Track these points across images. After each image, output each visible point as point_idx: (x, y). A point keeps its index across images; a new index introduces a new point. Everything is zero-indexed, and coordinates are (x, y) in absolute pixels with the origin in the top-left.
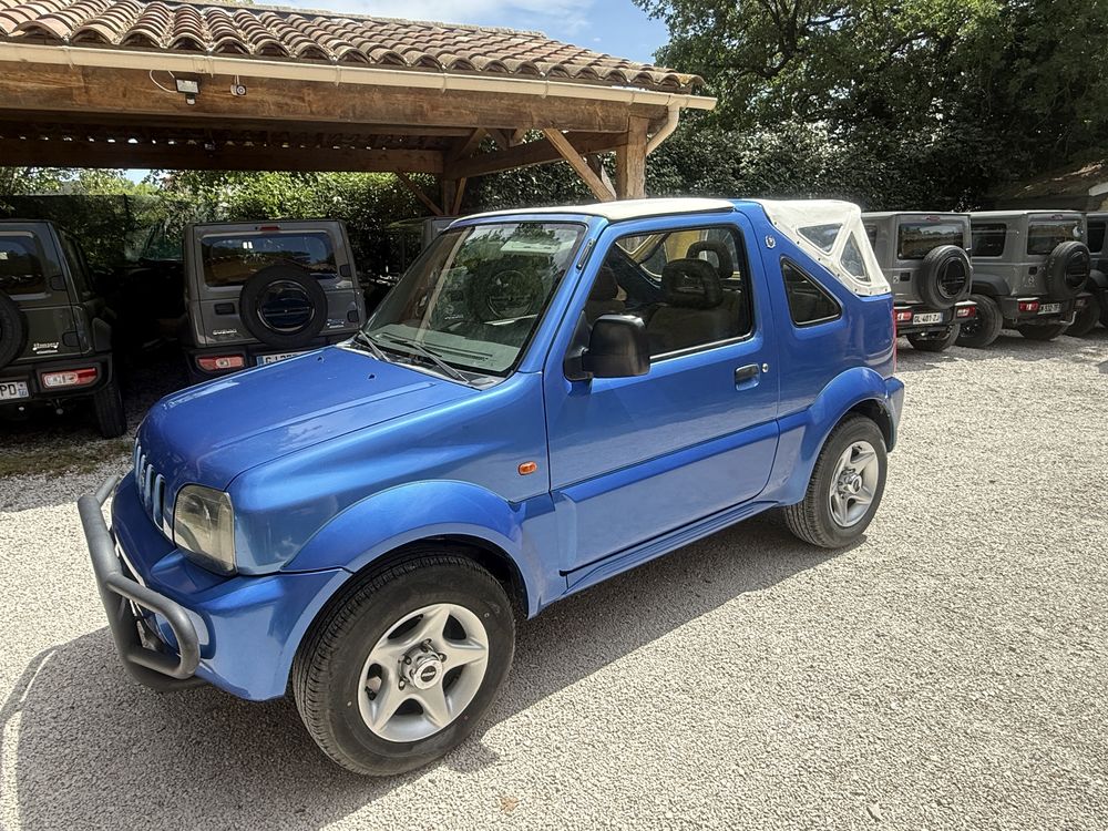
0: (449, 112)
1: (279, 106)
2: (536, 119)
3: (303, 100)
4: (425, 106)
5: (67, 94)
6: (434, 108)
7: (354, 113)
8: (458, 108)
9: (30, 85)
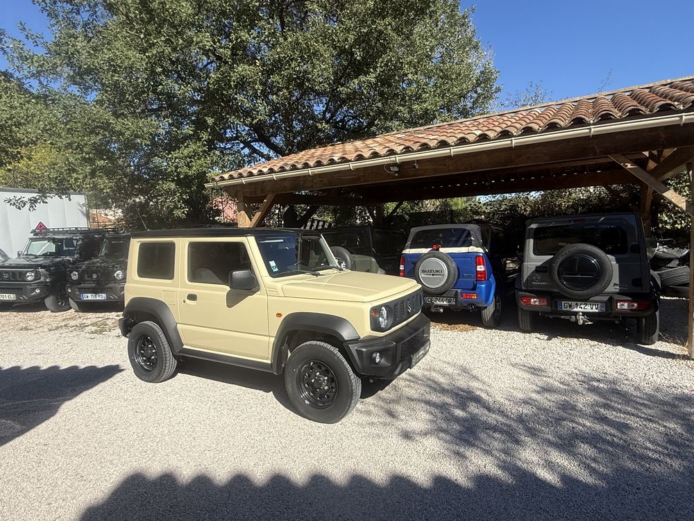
1: (434, 170)
4: (513, 156)
6: (519, 157)
7: (471, 167)
9: (350, 177)
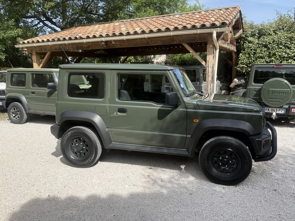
0: (155, 42)
1: (120, 45)
2: (178, 41)
3: (124, 43)
4: (149, 41)
5: (89, 47)
6: (151, 41)
8: (157, 41)
9: (85, 46)
